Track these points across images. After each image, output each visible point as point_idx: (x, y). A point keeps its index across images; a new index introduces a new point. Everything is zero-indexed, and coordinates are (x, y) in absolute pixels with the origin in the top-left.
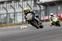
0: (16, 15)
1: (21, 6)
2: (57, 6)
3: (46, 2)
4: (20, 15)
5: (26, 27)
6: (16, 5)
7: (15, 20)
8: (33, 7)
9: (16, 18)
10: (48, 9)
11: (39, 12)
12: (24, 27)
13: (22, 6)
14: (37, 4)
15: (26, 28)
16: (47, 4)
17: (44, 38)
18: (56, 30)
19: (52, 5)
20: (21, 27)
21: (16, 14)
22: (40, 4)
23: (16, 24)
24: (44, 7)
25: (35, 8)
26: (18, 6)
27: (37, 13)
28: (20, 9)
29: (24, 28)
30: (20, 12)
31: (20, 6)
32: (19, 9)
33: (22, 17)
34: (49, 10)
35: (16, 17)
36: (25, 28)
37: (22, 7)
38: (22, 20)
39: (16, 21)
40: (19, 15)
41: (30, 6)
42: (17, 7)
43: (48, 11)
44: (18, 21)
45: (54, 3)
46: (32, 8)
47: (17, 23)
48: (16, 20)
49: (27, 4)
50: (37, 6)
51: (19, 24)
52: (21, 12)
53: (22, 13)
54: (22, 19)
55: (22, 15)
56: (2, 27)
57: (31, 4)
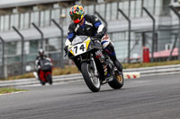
1: (124, 15)
4: (122, 40)
5: (137, 74)
6: (111, 11)
8: (161, 15)
11: (176, 32)
12: (131, 74)
13: (126, 13)
14: (172, 8)
15: (138, 77)
22: (178, 8)
25: (165, 18)
26: (115, 12)
27: (172, 34)
29: (132, 77)
30: (122, 32)
31: (122, 12)
33: (127, 47)
36: (135, 77)
37: (127, 15)
38: (126, 55)
41: (152, 14)
42: (114, 17)
46: (156, 18)
49: (144, 9)
50: (172, 12)
52: (124, 32)
53: (127, 33)
54: (127, 51)
55: (127, 38)
56: (69, 73)
57: (154, 7)
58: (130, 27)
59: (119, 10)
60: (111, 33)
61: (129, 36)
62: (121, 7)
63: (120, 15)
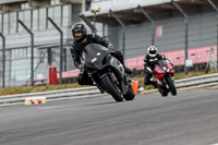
0: (7, 58)
1: (25, 27)
2: (152, 26)
3: (113, 10)
5: (43, 98)
6: (10, 24)
7: (7, 74)
9: (7, 68)
10: (122, 36)
12: (35, 99)
15: (43, 102)
16: (115, 17)
17: (109, 137)
18: (150, 109)
19: (134, 22)
20: (28, 99)
21: (7, 53)
22: (91, 18)
23: (10, 87)
24: (106, 28)
28: (24, 36)
29: (36, 102)
31: (22, 24)
32: (18, 36)
34: (124, 39)
35: (7, 63)
36: (40, 102)
38: (29, 76)
39: (10, 80)
40: (20, 59)
42: (13, 30)
43: (121, 42)
44: (14, 80)
45: (142, 15)
47: (12, 84)
48: (10, 76)
49: (49, 19)
51: (18, 91)
52: (26, 47)
53: (29, 49)
54: (29, 71)
55: (30, 55)
58: (32, 42)
59: (19, 21)
60: (10, 50)
61: (32, 53)
62: (21, 18)
63: (21, 27)
